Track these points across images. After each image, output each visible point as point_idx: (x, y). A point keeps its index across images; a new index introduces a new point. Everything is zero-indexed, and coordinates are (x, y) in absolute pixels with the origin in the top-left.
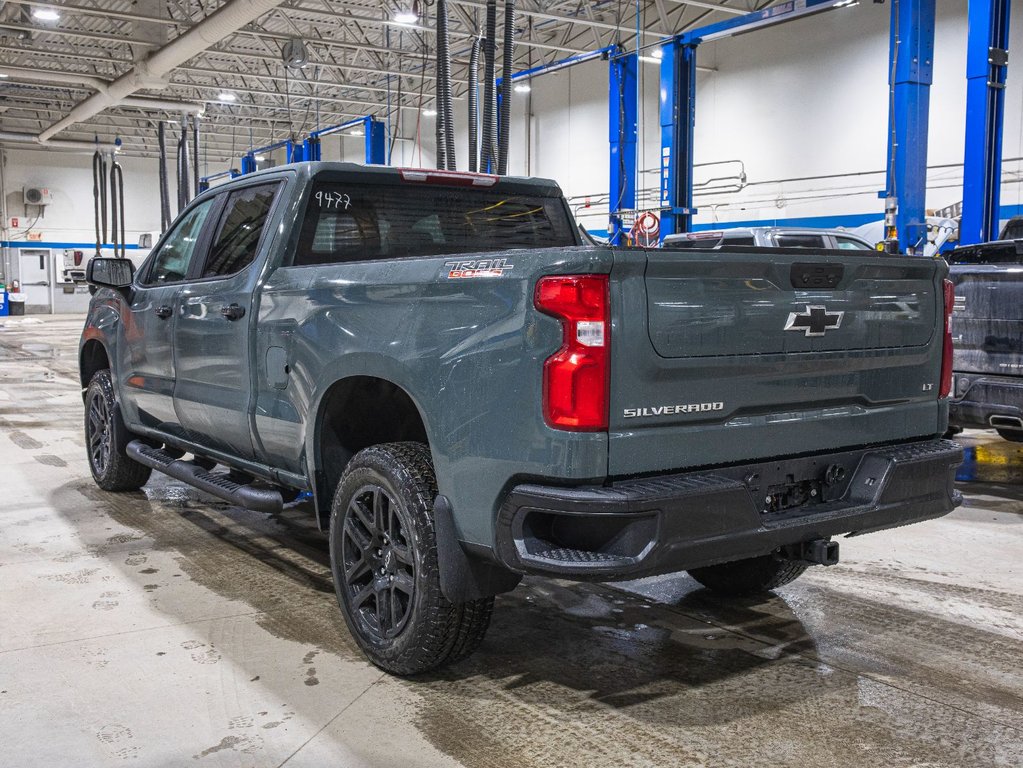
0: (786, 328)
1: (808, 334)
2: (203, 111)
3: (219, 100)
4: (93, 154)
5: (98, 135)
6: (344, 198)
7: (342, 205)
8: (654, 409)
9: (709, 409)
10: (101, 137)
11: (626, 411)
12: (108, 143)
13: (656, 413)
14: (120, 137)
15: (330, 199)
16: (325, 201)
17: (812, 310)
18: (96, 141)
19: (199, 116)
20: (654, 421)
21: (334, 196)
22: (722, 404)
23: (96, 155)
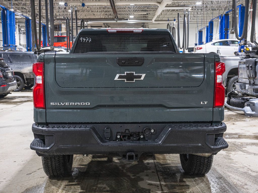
0: (115, 79)
1: (126, 81)
2: (191, 8)
3: (196, 4)
4: (167, 24)
5: (169, 18)
6: (89, 39)
7: (88, 41)
8: (62, 103)
9: (84, 104)
10: (170, 19)
11: (51, 103)
12: (172, 20)
13: (62, 105)
14: (175, 18)
15: (85, 40)
16: (83, 40)
17: (127, 73)
18: (168, 20)
19: (190, 10)
20: (61, 107)
21: (86, 39)
22: (89, 103)
23: (168, 24)
